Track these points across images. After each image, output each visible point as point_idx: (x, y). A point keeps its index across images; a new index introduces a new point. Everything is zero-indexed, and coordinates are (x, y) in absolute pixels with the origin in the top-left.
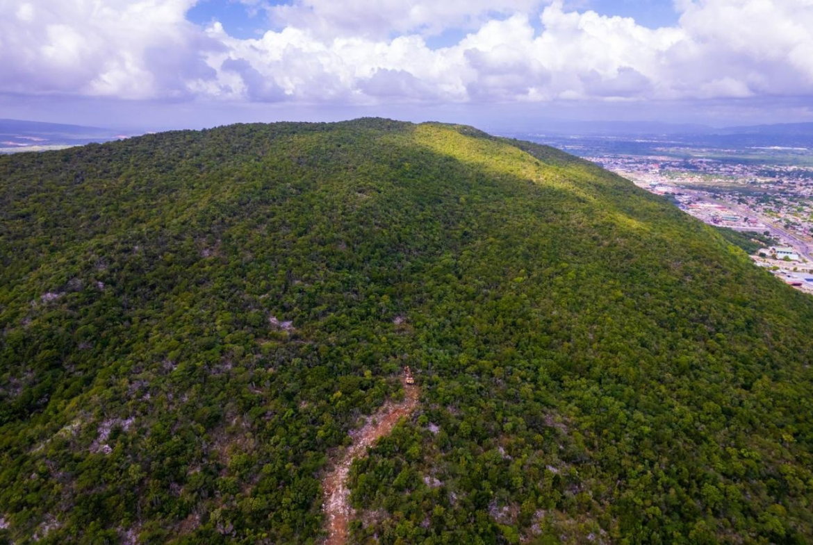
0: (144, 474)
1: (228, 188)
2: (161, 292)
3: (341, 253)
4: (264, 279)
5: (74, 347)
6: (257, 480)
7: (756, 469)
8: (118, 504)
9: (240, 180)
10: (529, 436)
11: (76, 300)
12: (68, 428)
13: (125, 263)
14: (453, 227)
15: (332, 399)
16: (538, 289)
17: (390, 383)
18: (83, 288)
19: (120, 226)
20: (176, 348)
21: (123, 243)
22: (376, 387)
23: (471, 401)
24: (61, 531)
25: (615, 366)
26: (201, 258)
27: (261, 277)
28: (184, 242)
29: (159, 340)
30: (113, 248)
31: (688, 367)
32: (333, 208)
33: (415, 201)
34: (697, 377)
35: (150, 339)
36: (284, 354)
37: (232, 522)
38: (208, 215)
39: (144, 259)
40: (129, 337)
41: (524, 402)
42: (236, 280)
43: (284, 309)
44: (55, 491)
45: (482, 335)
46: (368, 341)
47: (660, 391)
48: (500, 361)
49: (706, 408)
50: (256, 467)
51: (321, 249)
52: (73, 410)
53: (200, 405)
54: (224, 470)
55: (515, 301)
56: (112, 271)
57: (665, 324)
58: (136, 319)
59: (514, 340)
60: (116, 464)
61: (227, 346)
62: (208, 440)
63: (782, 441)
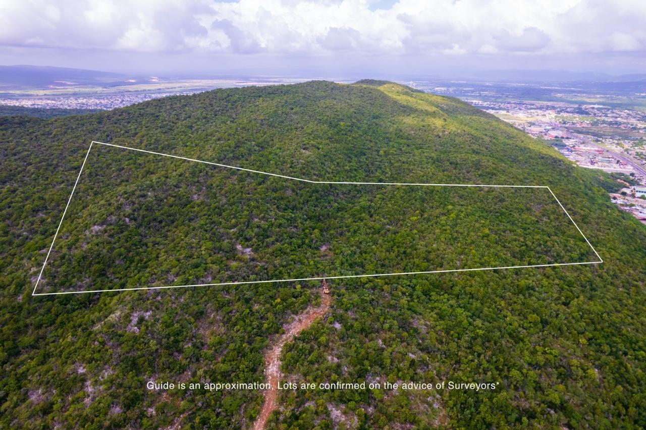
0: (158, 346)
1: (211, 146)
2: (166, 226)
3: (288, 198)
4: (234, 218)
5: (113, 262)
6: (225, 353)
7: (553, 361)
8: (144, 363)
9: (219, 140)
10: (399, 333)
11: (113, 231)
12: (113, 316)
13: (143, 205)
14: (372, 175)
15: (274, 304)
16: (426, 226)
17: (313, 294)
18: (117, 223)
19: (138, 176)
20: (177, 266)
21: (140, 190)
22: (303, 297)
23: (364, 308)
24: (114, 376)
25: (471, 286)
26: (192, 201)
27: (232, 216)
28: (181, 189)
29: (166, 260)
30: (134, 194)
31: (525, 288)
32: (284, 163)
33: (345, 154)
34: (530, 295)
35: (159, 259)
36: (245, 272)
37: (210, 377)
38: (196, 169)
39: (155, 202)
40: (147, 257)
41: (400, 310)
42: (215, 218)
43: (247, 240)
44: (109, 353)
45: (380, 260)
46: (302, 263)
47: (501, 305)
48: (390, 281)
49: (530, 319)
50: (225, 345)
51: (274, 195)
52: (115, 305)
53: (192, 305)
54: (206, 346)
55: (408, 235)
56: (134, 211)
57: (516, 255)
58: (150, 245)
59: (403, 264)
60: (142, 339)
61: (208, 265)
62: (196, 327)
63: (578, 344)
